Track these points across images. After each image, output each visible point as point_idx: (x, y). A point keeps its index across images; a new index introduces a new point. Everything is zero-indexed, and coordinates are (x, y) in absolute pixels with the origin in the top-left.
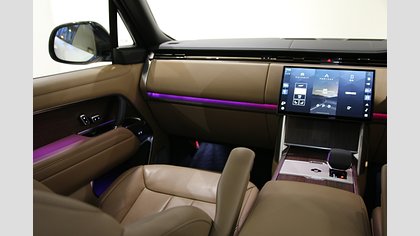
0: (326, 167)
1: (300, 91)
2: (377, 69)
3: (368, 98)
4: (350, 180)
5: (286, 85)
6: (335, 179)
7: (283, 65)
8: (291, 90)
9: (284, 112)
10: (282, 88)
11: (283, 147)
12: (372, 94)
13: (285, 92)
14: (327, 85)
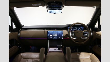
0: (57, 49)
1: (51, 35)
2: (63, 30)
3: (62, 36)
4: (61, 50)
5: (48, 34)
6: (59, 51)
7: (47, 31)
8: (49, 35)
9: (48, 39)
10: (47, 35)
11: (49, 46)
12: (63, 35)
13: (48, 36)
14: (55, 34)
